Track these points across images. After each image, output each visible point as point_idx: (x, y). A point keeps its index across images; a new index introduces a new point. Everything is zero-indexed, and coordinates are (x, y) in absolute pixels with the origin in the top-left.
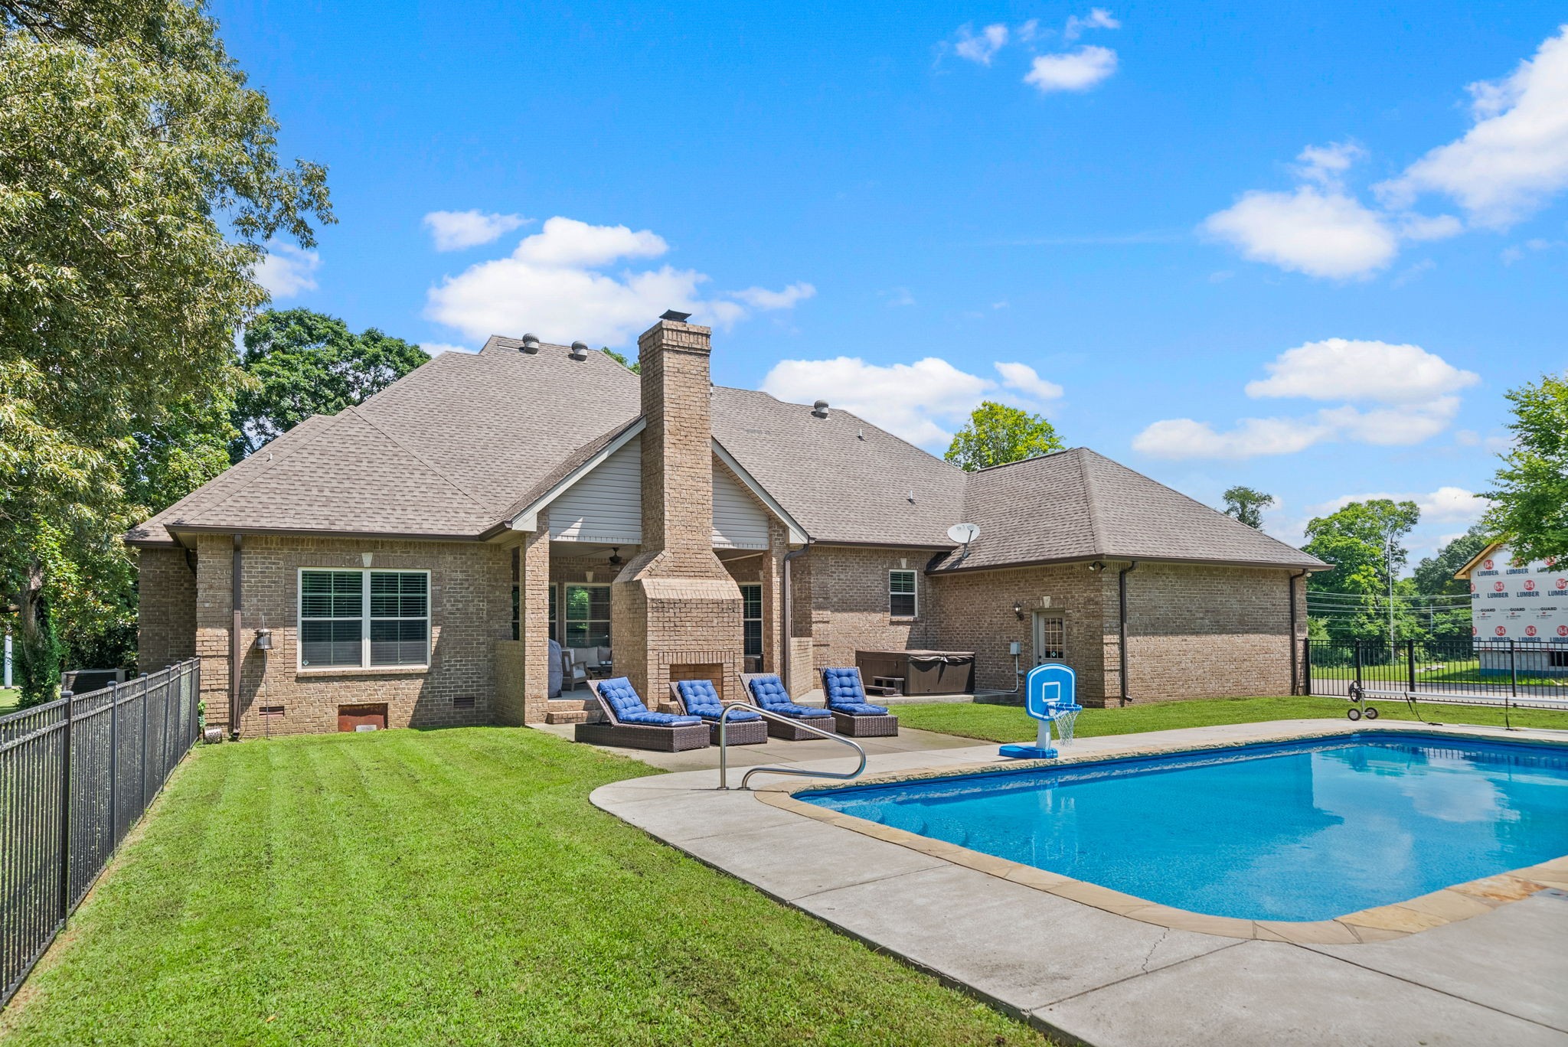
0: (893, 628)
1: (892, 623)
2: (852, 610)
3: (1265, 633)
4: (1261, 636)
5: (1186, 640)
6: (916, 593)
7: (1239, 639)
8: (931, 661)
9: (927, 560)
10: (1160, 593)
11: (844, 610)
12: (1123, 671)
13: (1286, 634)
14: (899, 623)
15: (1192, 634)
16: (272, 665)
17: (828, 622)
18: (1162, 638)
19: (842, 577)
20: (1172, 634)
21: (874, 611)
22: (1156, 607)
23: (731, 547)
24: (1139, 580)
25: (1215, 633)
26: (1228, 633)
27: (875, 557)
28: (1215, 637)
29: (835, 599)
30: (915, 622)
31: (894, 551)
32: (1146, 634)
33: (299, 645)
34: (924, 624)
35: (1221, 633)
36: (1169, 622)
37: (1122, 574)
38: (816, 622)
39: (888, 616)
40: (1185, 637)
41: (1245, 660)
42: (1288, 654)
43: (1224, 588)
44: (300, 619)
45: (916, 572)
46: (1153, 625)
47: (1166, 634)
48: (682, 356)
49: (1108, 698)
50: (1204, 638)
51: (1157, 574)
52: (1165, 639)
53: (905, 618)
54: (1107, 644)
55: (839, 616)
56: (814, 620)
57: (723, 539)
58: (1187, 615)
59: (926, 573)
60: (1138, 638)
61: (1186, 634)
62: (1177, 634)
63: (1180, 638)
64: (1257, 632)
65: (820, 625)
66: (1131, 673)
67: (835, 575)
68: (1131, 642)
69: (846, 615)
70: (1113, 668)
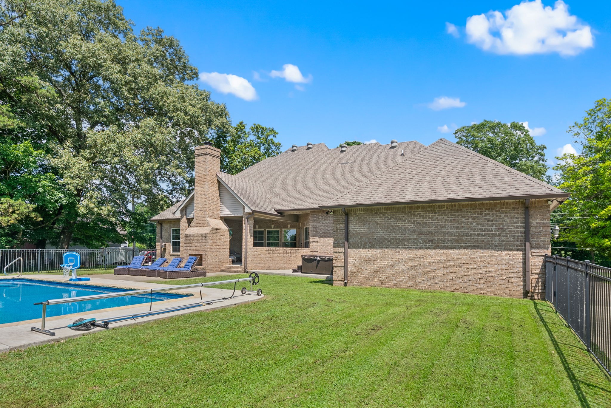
2: (328, 237)
3: (488, 249)
4: (482, 251)
5: (399, 252)
7: (454, 253)
10: (377, 224)
11: (325, 237)
12: (345, 266)
13: (518, 250)
15: (405, 248)
16: (167, 251)
17: (317, 242)
18: (378, 250)
19: (324, 222)
20: (386, 248)
22: (373, 232)
23: (232, 215)
24: (361, 218)
25: (429, 248)
26: (441, 248)
28: (429, 251)
29: (321, 232)
32: (365, 248)
33: (172, 247)
35: (434, 248)
36: (384, 241)
37: (347, 214)
38: (312, 242)
40: (398, 250)
41: (460, 267)
42: (520, 266)
43: (440, 218)
44: (172, 241)
46: (370, 243)
47: (382, 248)
48: (200, 157)
49: (335, 280)
50: (416, 251)
51: (375, 213)
52: (381, 250)
54: (336, 252)
55: (322, 239)
58: (401, 237)
60: (359, 250)
61: (399, 248)
62: (392, 248)
63: (394, 251)
64: (478, 249)
65: (314, 243)
66: (351, 268)
67: (321, 222)
68: (351, 252)
69: (326, 239)
70: (339, 265)
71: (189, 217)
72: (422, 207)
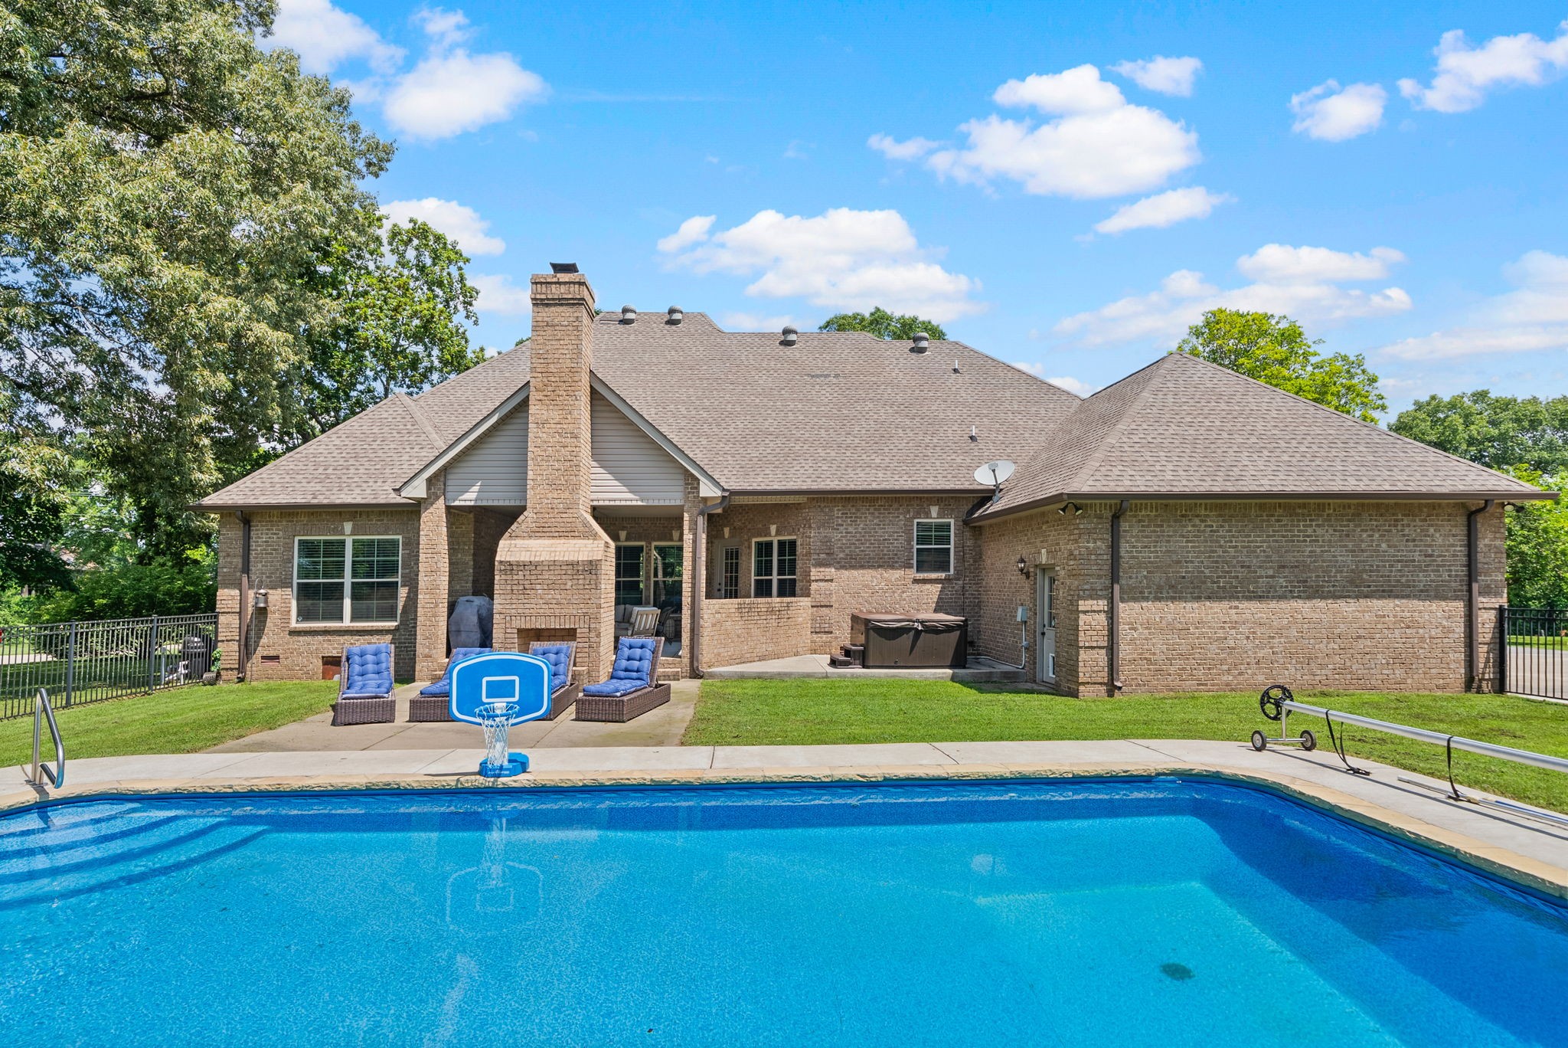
0: (917, 587)
1: (916, 581)
2: (862, 567)
3: (1407, 597)
4: (1397, 602)
5: (1237, 607)
6: (952, 546)
7: (1348, 608)
8: (897, 628)
9: (966, 508)
10: (1187, 542)
11: (853, 567)
12: (1111, 649)
13: (1456, 598)
14: (925, 581)
15: (1249, 599)
16: (272, 620)
17: (831, 580)
18: (1189, 605)
19: (851, 529)
20: (1209, 598)
21: (893, 567)
22: (1178, 562)
24: (1148, 526)
25: (1299, 597)
26: (1323, 598)
27: (896, 506)
28: (1298, 604)
29: (841, 555)
30: (948, 580)
31: (921, 498)
32: (1158, 599)
33: (294, 604)
34: (961, 582)
35: (1309, 598)
36: (1205, 583)
37: (1116, 518)
38: (817, 581)
39: (912, 573)
40: (1236, 603)
41: (1359, 637)
42: (1460, 629)
43: (1320, 531)
44: (295, 581)
45: (952, 521)
46: (1172, 587)
47: (1198, 599)
48: (552, 308)
49: (1083, 684)
50: (1273, 604)
51: (1183, 516)
52: (1196, 605)
53: (934, 575)
54: (1085, 612)
55: (846, 573)
56: (813, 578)
57: (630, 496)
58: (1242, 573)
59: (966, 523)
60: (1144, 604)
61: (1238, 598)
62: (1220, 599)
63: (1225, 604)
64: (1389, 597)
65: (821, 584)
66: (1125, 651)
67: (841, 528)
68: (1127, 611)
69: (855, 573)
70: (1095, 644)
71: (457, 503)
72: (1285, 507)
